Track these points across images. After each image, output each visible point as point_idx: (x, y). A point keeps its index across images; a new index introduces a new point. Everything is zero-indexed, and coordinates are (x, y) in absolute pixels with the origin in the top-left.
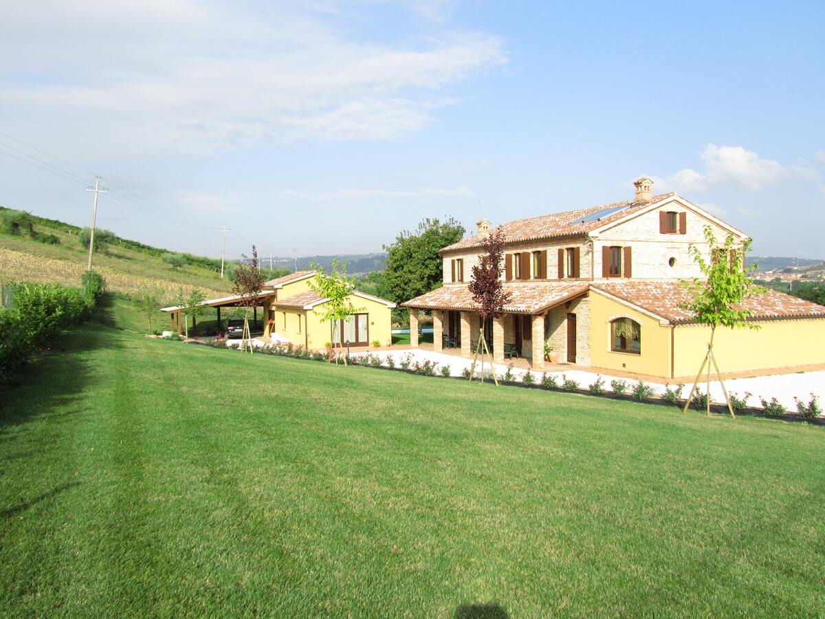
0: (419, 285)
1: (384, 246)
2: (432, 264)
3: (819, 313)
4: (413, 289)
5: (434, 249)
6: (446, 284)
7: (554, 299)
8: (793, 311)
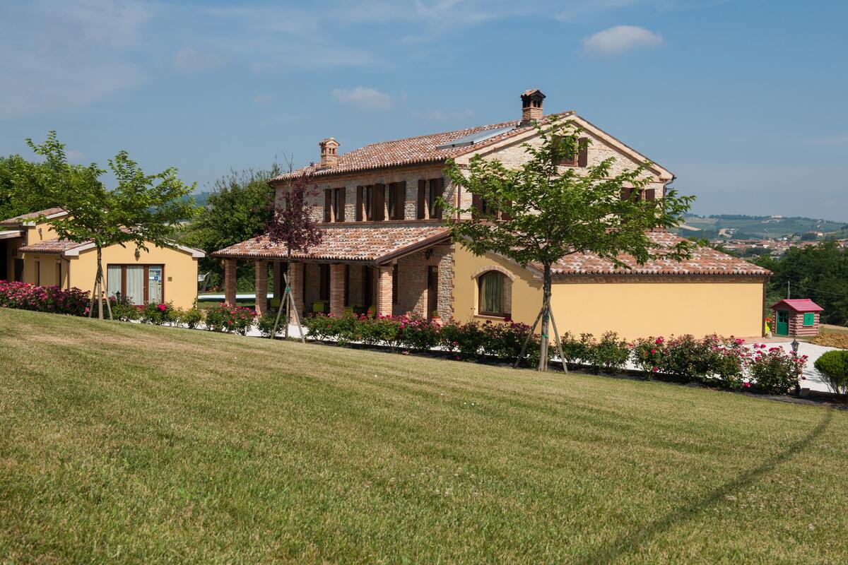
3: (745, 272)
7: (406, 245)
8: (712, 267)
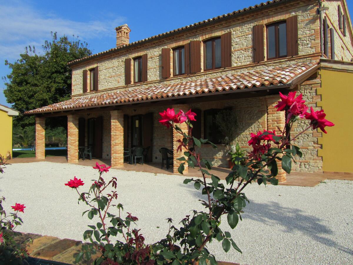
0: (46, 96)
1: (6, 61)
2: (59, 78)
4: (39, 100)
5: (62, 63)
6: (75, 96)
